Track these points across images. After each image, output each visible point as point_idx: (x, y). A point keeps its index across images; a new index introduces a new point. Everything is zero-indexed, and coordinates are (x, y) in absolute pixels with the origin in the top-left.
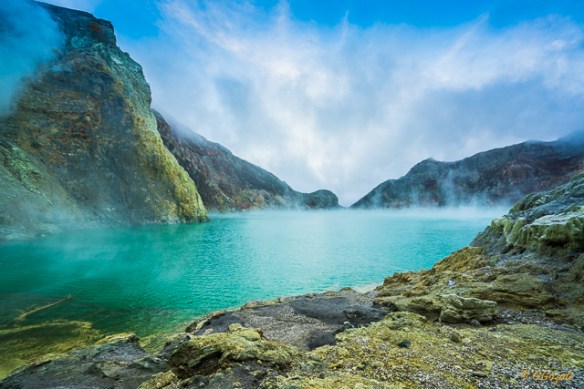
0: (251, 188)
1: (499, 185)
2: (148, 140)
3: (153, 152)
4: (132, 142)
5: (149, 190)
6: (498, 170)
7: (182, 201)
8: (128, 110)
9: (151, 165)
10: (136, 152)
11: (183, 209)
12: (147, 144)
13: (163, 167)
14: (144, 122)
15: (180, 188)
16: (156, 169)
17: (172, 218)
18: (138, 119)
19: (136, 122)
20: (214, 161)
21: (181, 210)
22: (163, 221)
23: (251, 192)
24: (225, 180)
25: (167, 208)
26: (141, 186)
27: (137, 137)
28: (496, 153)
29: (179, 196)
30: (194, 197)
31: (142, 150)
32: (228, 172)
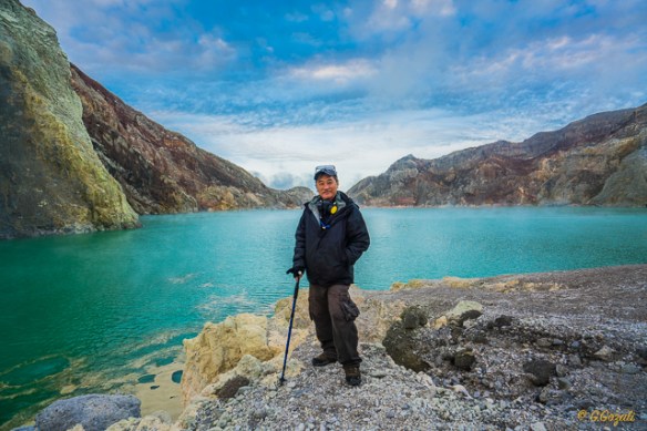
0: (218, 185)
1: (472, 183)
2: (46, 127)
3: (54, 142)
4: (23, 128)
5: (46, 192)
6: (472, 169)
7: (97, 204)
8: (18, 85)
9: (52, 159)
10: (29, 141)
11: (99, 214)
12: (46, 132)
13: (70, 162)
14: (40, 102)
15: (93, 188)
16: (59, 165)
17: (80, 226)
18: (33, 98)
19: (29, 102)
20: (173, 153)
21: (96, 216)
22: (69, 230)
23: (218, 189)
24: (187, 176)
25: (75, 214)
26: (35, 186)
27: (31, 122)
28: (470, 152)
29: (93, 198)
30: (115, 198)
31: (39, 140)
32: (191, 166)
